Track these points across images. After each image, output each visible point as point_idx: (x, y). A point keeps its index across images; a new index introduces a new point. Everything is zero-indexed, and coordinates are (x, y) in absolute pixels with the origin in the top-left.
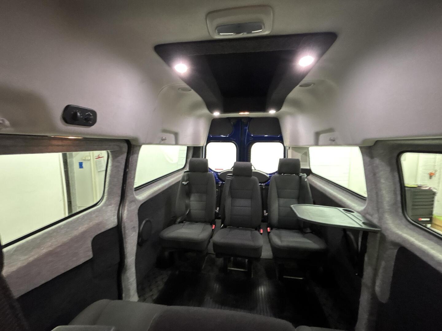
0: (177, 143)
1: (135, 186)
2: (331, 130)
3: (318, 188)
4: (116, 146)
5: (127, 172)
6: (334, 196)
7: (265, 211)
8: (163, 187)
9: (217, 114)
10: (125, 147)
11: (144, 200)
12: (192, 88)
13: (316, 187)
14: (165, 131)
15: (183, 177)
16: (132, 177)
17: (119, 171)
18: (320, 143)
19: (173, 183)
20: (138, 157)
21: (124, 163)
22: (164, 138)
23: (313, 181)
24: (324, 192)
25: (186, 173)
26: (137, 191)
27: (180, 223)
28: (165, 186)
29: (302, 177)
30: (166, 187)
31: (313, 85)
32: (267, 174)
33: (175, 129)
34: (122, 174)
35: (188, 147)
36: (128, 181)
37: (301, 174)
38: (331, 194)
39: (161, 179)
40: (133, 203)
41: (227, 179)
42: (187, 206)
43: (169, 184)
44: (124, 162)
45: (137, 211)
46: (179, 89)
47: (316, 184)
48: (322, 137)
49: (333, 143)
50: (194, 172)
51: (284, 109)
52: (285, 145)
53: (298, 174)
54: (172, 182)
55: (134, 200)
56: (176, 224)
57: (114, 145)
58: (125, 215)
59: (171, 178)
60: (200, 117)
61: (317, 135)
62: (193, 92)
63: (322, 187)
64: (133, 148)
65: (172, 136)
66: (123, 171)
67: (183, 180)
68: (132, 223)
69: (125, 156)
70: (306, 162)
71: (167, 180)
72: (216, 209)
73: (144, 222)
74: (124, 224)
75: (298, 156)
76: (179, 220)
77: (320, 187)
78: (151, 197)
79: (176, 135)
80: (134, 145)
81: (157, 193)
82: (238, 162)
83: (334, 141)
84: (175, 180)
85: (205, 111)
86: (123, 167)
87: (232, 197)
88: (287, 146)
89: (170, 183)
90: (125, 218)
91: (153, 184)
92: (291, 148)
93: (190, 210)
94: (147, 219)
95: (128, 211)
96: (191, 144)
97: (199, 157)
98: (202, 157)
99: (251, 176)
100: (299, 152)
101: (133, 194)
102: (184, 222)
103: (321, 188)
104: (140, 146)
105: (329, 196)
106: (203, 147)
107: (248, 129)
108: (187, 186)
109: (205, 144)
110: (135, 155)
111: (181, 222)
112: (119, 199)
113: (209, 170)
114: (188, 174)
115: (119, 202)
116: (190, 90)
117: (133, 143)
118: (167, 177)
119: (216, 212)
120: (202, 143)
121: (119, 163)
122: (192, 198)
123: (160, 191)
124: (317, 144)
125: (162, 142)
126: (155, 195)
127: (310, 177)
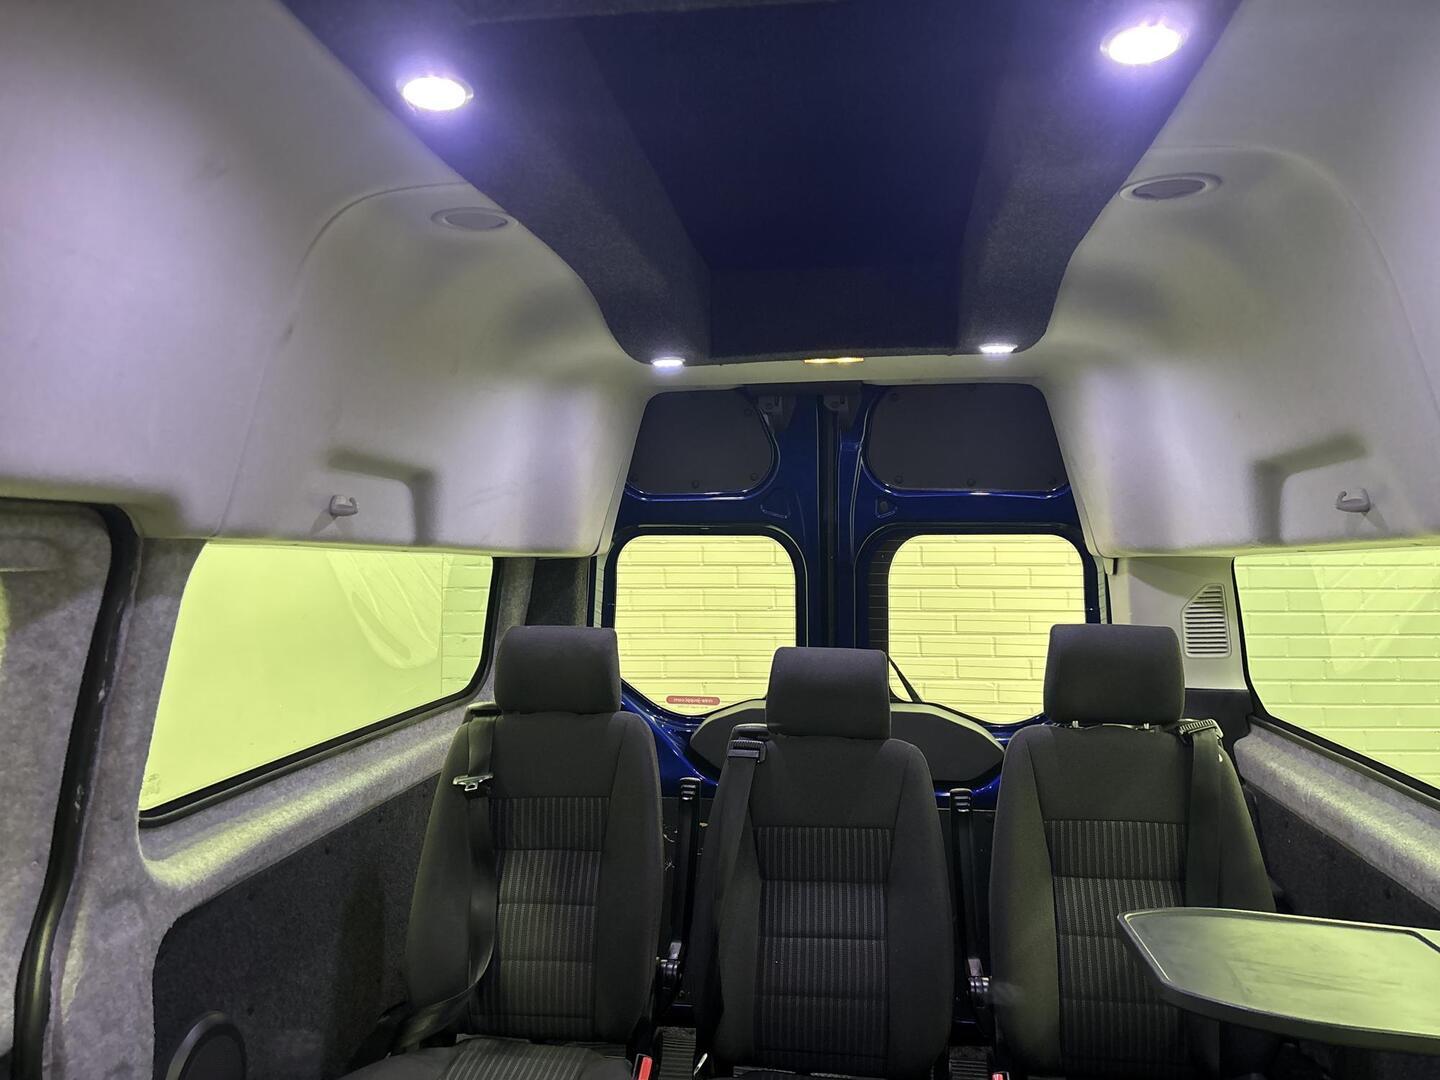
0: (424, 537)
1: (147, 801)
2: (1341, 447)
3: (1308, 814)
4: (34, 544)
5: (101, 707)
6: (1401, 860)
7: (974, 964)
8: (333, 809)
9: (668, 365)
10: (94, 551)
11: (200, 887)
12: (510, 210)
13: (1293, 805)
14: (350, 460)
15: (461, 745)
16: (130, 741)
17: (45, 697)
18: (1290, 527)
19: (399, 787)
20: (173, 613)
21: (80, 653)
22: (343, 501)
23: (1273, 765)
24: (1341, 835)
25: (476, 719)
26: (164, 834)
27: (429, 1042)
28: (345, 803)
29: (1195, 738)
30: (352, 813)
31: (1208, 186)
32: (992, 728)
33: (413, 451)
34: (67, 720)
35: (499, 563)
36: (105, 761)
37: (1189, 724)
38: (1381, 847)
39: (319, 760)
40: (129, 909)
41: (732, 752)
42: (481, 936)
43: (368, 791)
44: (79, 643)
45: (147, 961)
46: (434, 217)
47: (1291, 789)
48: (1300, 493)
49: (1365, 523)
50: (528, 711)
51: (1064, 332)
52: (1091, 549)
53: (1168, 722)
54: (389, 779)
55: (139, 890)
56: (404, 1051)
57: (24, 538)
58: (66, 980)
59: (390, 752)
60: (570, 381)
61: (1269, 478)
62: (515, 232)
63: (1327, 804)
64: (146, 559)
65: (397, 497)
66: (73, 698)
67: (458, 761)
68: (113, 1037)
69: (88, 607)
70: (1223, 648)
71: (356, 767)
72: (665, 953)
73: (192, 1036)
74: (59, 1044)
75: (1171, 612)
76: (424, 1025)
77: (1313, 803)
78: (250, 869)
79: (422, 484)
80: (150, 542)
81: (289, 849)
82: (807, 650)
83: (1366, 510)
84: (413, 767)
85: (600, 346)
86: (72, 672)
87: (763, 875)
88: (1104, 551)
89: (381, 784)
90: (65, 1006)
91: (267, 790)
92: (1123, 566)
93: (496, 958)
94: (217, 1017)
95: (89, 951)
96: (514, 541)
97: (568, 620)
98: (590, 622)
99: (885, 738)
100: (1180, 592)
101: (133, 849)
102: (460, 1037)
103: (1322, 810)
104: (192, 548)
105: (1373, 858)
106: (593, 560)
107: (864, 455)
108: (481, 805)
109: (606, 547)
110: (159, 604)
111: (442, 1038)
112: (31, 877)
113: (621, 699)
114: (492, 725)
115: (35, 901)
116: (504, 224)
117: (145, 527)
118: (359, 744)
119: (659, 970)
120: (589, 535)
121: (51, 647)
122: (513, 882)
123: (310, 837)
124: (1270, 533)
125: (333, 527)
126: (274, 857)
127: (1254, 746)
